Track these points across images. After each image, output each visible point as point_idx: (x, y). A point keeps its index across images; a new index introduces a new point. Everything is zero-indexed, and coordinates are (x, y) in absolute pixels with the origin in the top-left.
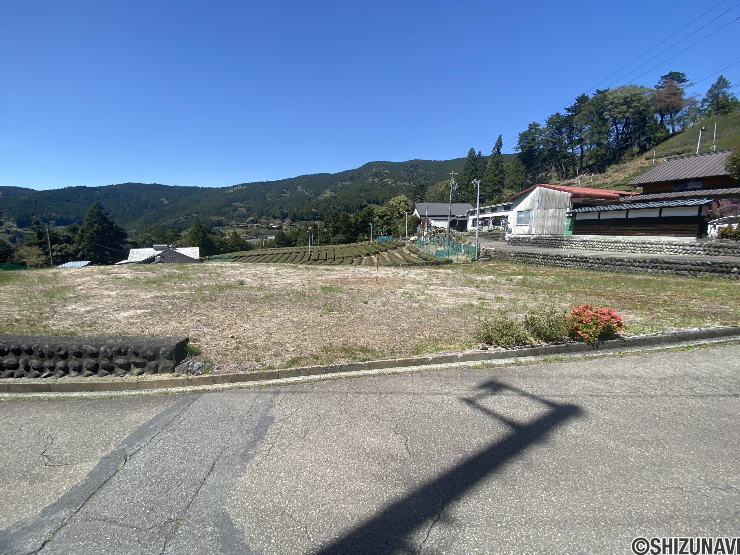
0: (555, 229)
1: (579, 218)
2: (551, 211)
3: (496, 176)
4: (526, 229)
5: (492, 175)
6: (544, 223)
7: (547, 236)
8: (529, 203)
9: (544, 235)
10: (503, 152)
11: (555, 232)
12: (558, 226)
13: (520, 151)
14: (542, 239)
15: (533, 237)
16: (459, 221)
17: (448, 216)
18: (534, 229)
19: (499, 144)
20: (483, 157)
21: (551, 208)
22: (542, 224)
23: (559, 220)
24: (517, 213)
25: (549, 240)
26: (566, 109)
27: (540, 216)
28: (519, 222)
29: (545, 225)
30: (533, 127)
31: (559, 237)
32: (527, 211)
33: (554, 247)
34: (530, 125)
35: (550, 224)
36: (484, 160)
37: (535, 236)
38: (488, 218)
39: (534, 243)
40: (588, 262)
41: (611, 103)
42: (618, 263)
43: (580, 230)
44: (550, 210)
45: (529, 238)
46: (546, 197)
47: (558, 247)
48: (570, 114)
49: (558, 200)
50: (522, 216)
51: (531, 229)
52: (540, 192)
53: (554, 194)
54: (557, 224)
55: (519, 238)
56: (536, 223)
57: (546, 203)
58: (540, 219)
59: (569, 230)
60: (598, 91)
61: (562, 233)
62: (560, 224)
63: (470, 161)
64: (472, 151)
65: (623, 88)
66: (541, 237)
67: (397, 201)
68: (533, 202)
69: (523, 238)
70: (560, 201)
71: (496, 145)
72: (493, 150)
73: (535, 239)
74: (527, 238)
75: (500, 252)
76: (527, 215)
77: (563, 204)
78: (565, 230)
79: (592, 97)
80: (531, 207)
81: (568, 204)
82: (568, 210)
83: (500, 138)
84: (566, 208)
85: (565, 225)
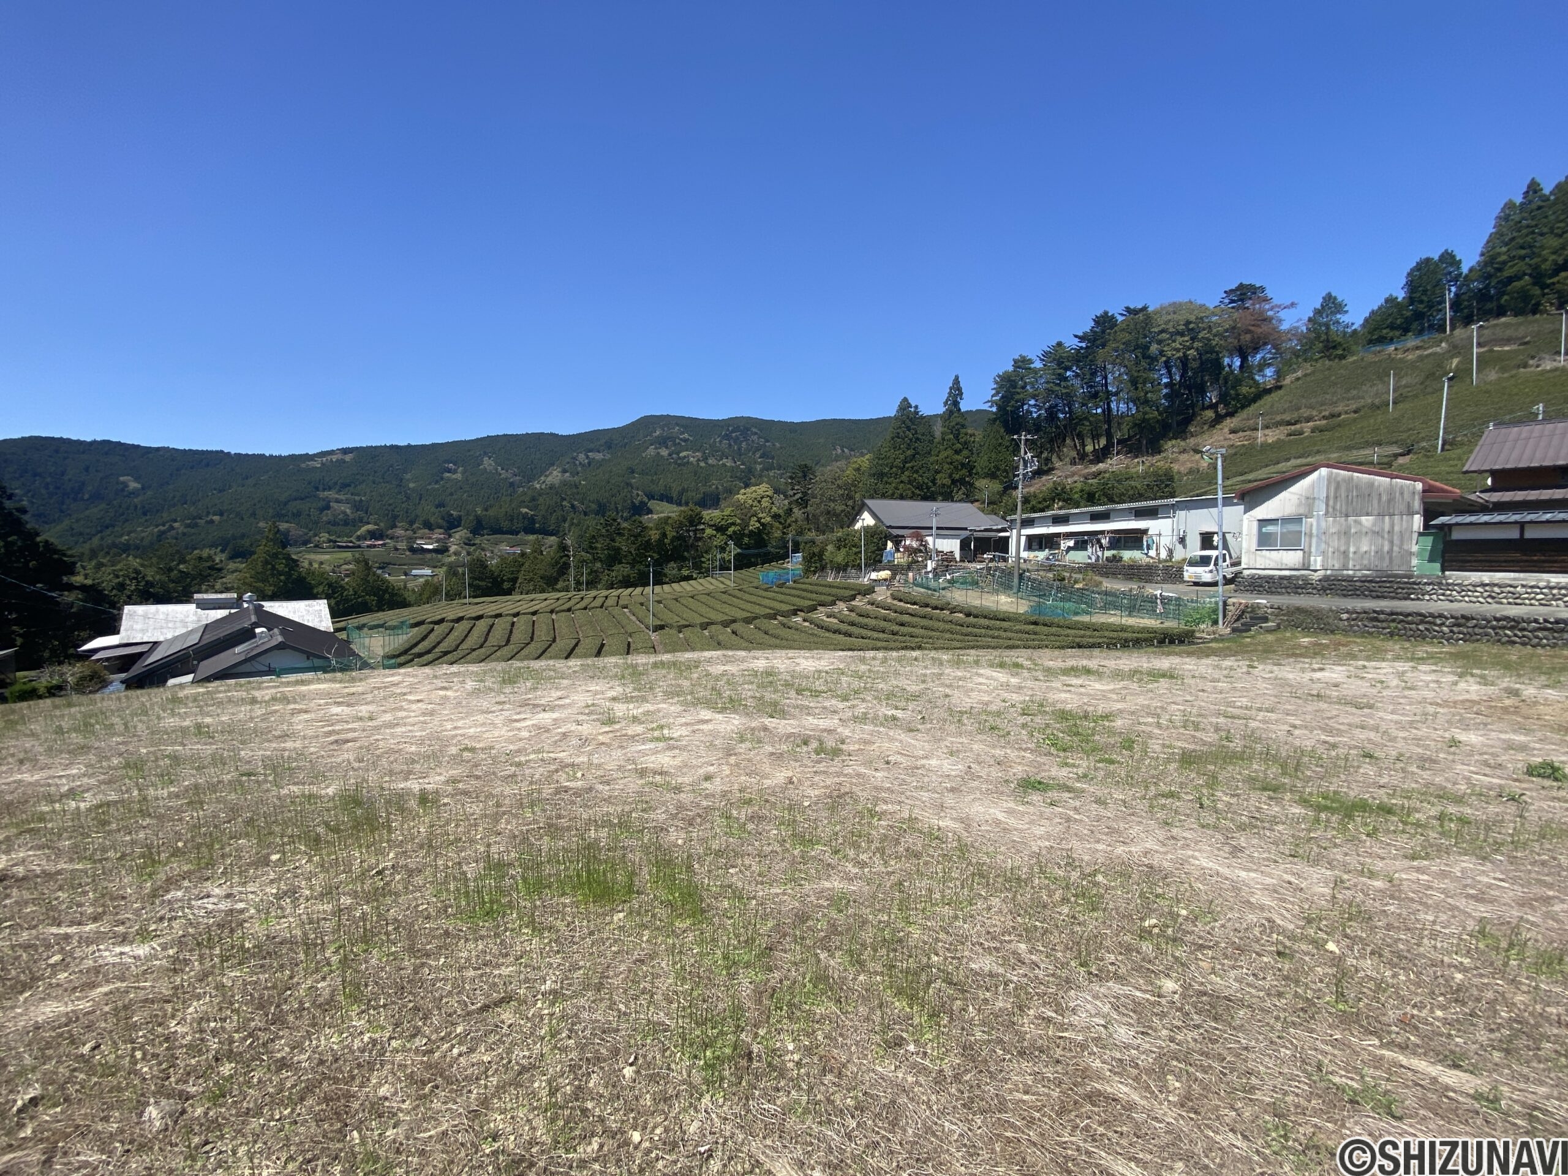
0: (1382, 558)
1: (1459, 534)
2: (1367, 521)
3: (957, 452)
4: (1293, 557)
5: (949, 452)
6: (1348, 544)
7: (1359, 574)
8: (1295, 500)
9: (1351, 572)
10: (964, 406)
11: (1385, 565)
12: (1390, 552)
13: (994, 409)
14: (1349, 579)
15: (1316, 576)
16: (977, 539)
17: (931, 528)
18: (1319, 559)
19: (956, 393)
20: (922, 417)
21: (1368, 515)
22: (1342, 549)
23: (1392, 542)
24: (1255, 525)
25: (1370, 581)
26: (1076, 336)
27: (1333, 530)
28: (1265, 541)
29: (1352, 549)
30: (1022, 363)
31: (1396, 576)
32: (1297, 520)
33: (1393, 598)
34: (1015, 361)
35: (1365, 548)
36: (929, 420)
37: (1321, 573)
38: (1102, 532)
39: (1324, 589)
41: (1163, 331)
44: (1363, 519)
45: (1305, 579)
46: (1348, 490)
47: (1407, 598)
48: (1084, 345)
49: (1384, 498)
50: (1270, 529)
51: (1307, 554)
52: (1330, 478)
53: (1371, 485)
54: (1386, 548)
55: (1271, 577)
56: (1323, 546)
57: (1349, 503)
58: (1336, 537)
59: (1431, 560)
60: (1128, 309)
61: (1404, 568)
62: (1396, 549)
63: (904, 422)
64: (905, 404)
65: (1176, 308)
66: (1343, 576)
67: (754, 495)
68: (1309, 500)
69: (1282, 578)
70: (1391, 500)
71: (950, 394)
72: (946, 403)
73: (1326, 578)
74: (1298, 578)
75: (1299, 610)
76: (1292, 527)
77: (1401, 506)
78: (1415, 561)
79: (1120, 319)
80: (1302, 511)
81: (1417, 504)
82: (1418, 521)
83: (956, 381)
84: (1411, 514)
85: (1415, 548)
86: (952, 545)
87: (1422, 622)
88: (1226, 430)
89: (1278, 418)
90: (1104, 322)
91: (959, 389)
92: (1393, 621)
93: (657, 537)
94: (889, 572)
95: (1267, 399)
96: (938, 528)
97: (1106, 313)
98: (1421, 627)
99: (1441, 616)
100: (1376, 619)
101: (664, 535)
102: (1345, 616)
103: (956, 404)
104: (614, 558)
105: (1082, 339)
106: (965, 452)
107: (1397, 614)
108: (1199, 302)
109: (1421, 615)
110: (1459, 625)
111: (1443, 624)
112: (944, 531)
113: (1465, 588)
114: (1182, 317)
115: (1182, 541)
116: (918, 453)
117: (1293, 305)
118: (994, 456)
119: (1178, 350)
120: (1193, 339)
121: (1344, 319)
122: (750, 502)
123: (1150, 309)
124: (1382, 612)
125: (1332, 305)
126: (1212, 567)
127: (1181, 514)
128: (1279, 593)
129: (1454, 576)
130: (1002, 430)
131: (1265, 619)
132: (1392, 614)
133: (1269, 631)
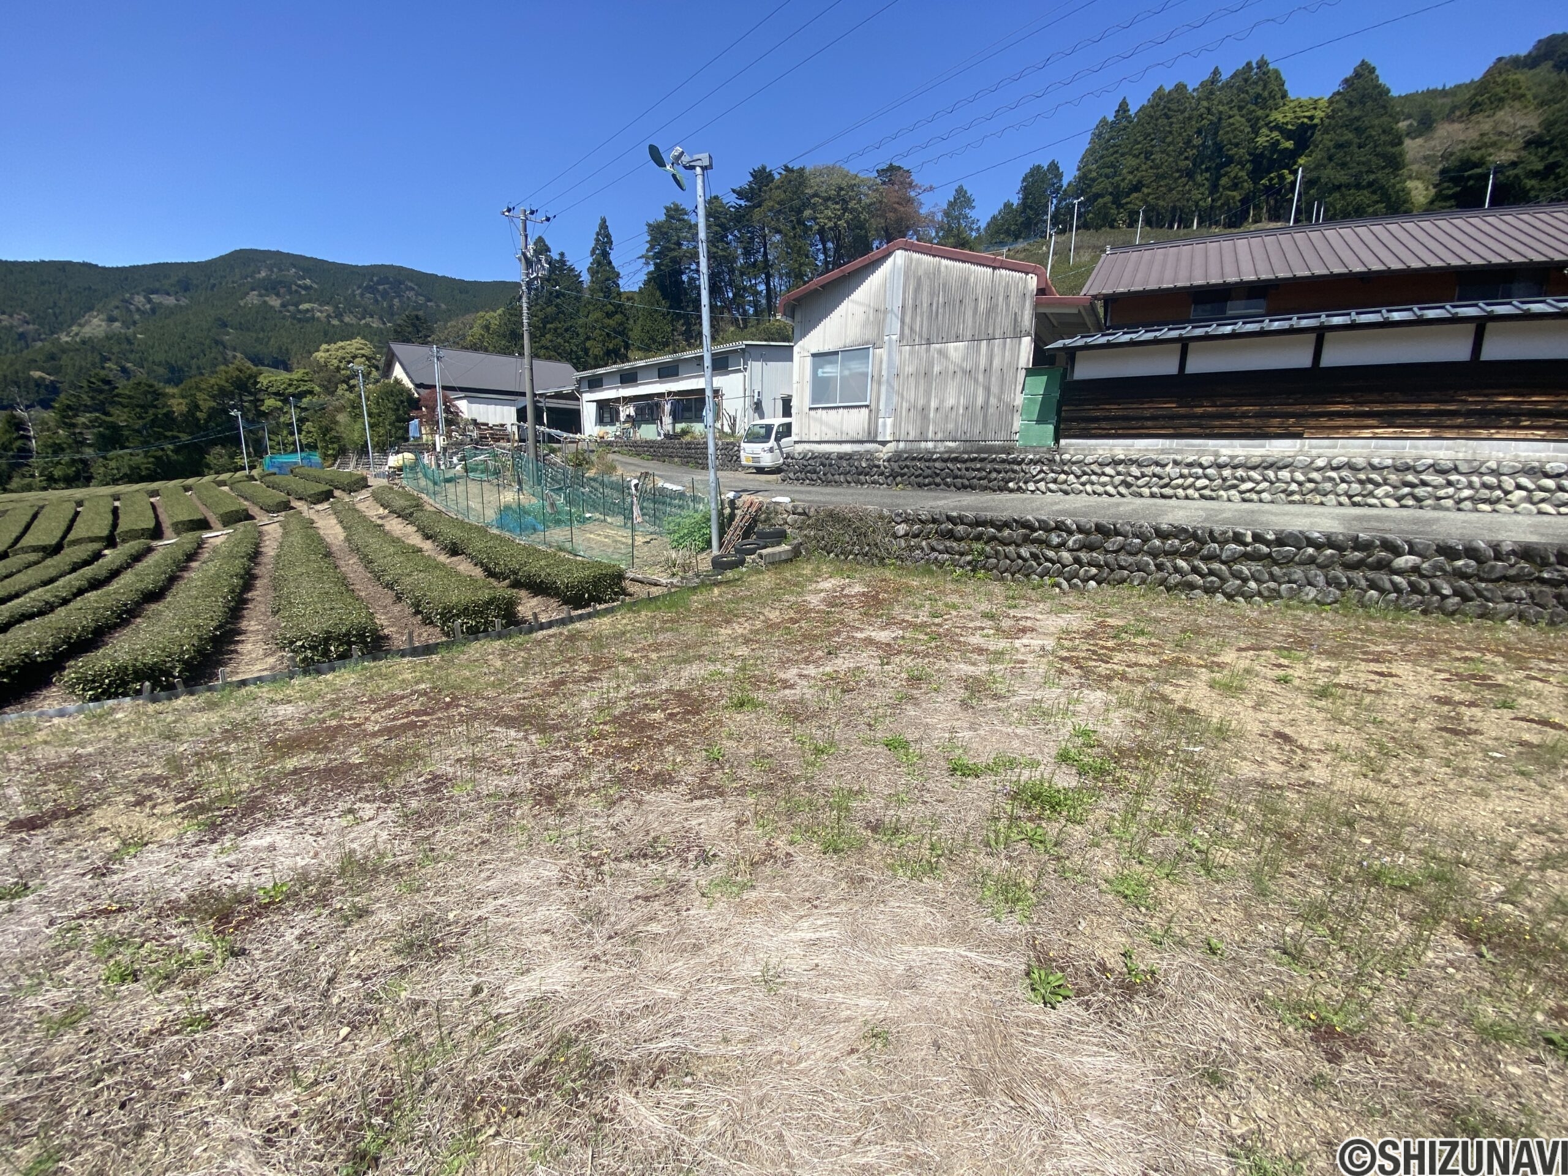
0: (972, 419)
1: (1085, 370)
2: (956, 350)
3: (609, 315)
4: (854, 422)
5: (599, 314)
6: (928, 394)
7: (941, 447)
8: (860, 316)
9: (930, 445)
11: (976, 431)
12: (985, 407)
14: (927, 458)
15: (885, 452)
16: (551, 410)
18: (889, 421)
19: (604, 239)
20: (569, 270)
21: (957, 339)
22: (921, 402)
23: (987, 390)
24: (809, 360)
25: (956, 460)
26: (734, 191)
27: (910, 369)
28: (822, 392)
29: (933, 404)
30: (675, 213)
31: (990, 450)
32: (859, 352)
33: (985, 488)
34: (668, 209)
35: (951, 401)
37: (891, 447)
39: (894, 475)
41: (816, 195)
43: (1096, 419)
44: (952, 346)
45: (870, 457)
46: (933, 294)
47: (1002, 490)
48: (742, 203)
49: (982, 306)
50: (829, 370)
51: (874, 414)
52: (909, 271)
53: (965, 282)
54: (980, 401)
55: (827, 456)
56: (895, 399)
57: (933, 316)
58: (912, 381)
59: (1039, 421)
60: (786, 168)
61: (1003, 435)
62: (993, 401)
64: (543, 245)
65: (829, 171)
66: (919, 451)
67: (340, 353)
68: (879, 314)
69: (841, 457)
70: (991, 310)
71: (597, 240)
72: (593, 252)
73: (897, 457)
74: (861, 456)
75: (834, 517)
76: (856, 366)
77: (1004, 322)
78: (1018, 424)
79: (777, 177)
80: (870, 334)
81: (1027, 320)
82: (1027, 346)
83: (604, 225)
84: (1018, 336)
85: (1019, 400)
86: (505, 416)
87: (1026, 540)
90: (762, 177)
91: (608, 236)
92: (978, 538)
93: (184, 409)
97: (764, 168)
98: (1024, 552)
99: (1060, 527)
100: (950, 535)
101: (197, 407)
102: (901, 529)
103: (605, 254)
104: (112, 439)
105: (740, 194)
106: (618, 317)
107: (984, 523)
108: (852, 171)
110: (1091, 548)
111: (1062, 545)
112: (475, 393)
113: (1086, 470)
114: (836, 180)
116: (563, 312)
118: (649, 323)
119: (830, 219)
120: (845, 210)
121: (972, 214)
122: (335, 362)
123: (807, 170)
124: (961, 520)
125: (962, 200)
128: (838, 484)
129: (1075, 447)
130: (658, 293)
131: (780, 536)
132: (978, 523)
133: (775, 563)
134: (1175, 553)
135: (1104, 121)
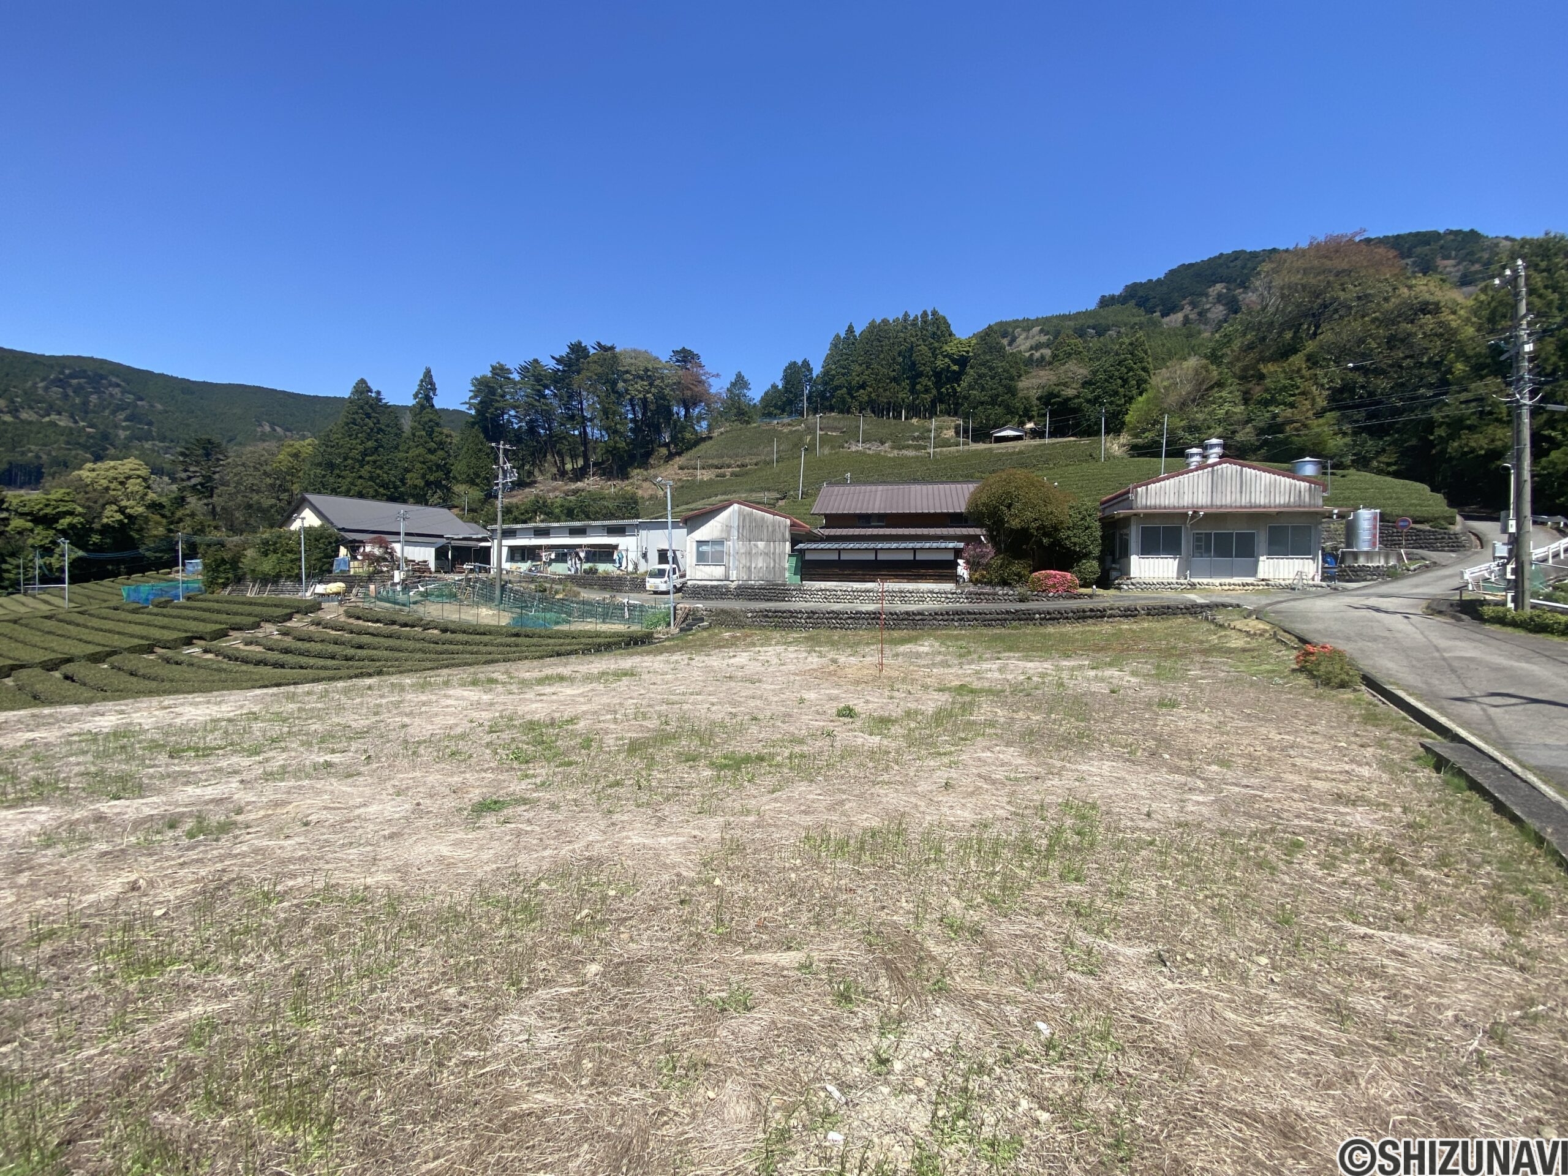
0: (769, 572)
1: (809, 557)
2: (761, 545)
3: (431, 451)
4: (718, 571)
5: (421, 450)
6: (751, 561)
7: (757, 583)
8: (719, 527)
9: (753, 582)
10: (439, 403)
11: (771, 577)
12: (774, 567)
13: (473, 412)
14: (752, 588)
15: (733, 585)
16: (455, 548)
17: (398, 534)
18: (735, 572)
19: (428, 386)
20: (386, 406)
21: (761, 540)
22: (748, 565)
23: (775, 561)
24: (695, 544)
25: (764, 589)
26: (553, 358)
27: (742, 551)
28: (701, 558)
29: (753, 566)
30: (500, 371)
31: (777, 585)
32: (720, 542)
34: (494, 368)
35: (760, 565)
36: (395, 412)
37: (736, 583)
38: (580, 546)
39: (738, 595)
40: (879, 618)
41: (627, 372)
42: (917, 618)
43: (815, 574)
44: (759, 543)
45: (726, 587)
46: (750, 522)
47: (784, 600)
48: (561, 368)
49: (770, 529)
50: (704, 548)
51: (727, 569)
52: (740, 512)
53: (763, 518)
54: (772, 565)
55: (706, 586)
56: (737, 562)
57: (751, 531)
58: (744, 556)
59: (795, 574)
60: (599, 344)
61: (781, 579)
62: (777, 565)
63: (362, 408)
64: (362, 388)
65: (636, 354)
66: (748, 585)
67: (110, 473)
68: (728, 528)
69: (712, 587)
70: (774, 531)
71: (421, 386)
72: (416, 396)
73: (739, 587)
74: (722, 587)
75: (723, 611)
76: (718, 548)
77: (779, 536)
78: (787, 575)
79: (592, 351)
80: (724, 535)
81: (787, 535)
82: (788, 545)
83: (428, 374)
84: (785, 541)
85: (787, 565)
86: (426, 554)
87: (791, 617)
88: (676, 466)
89: (710, 462)
90: (577, 349)
91: (432, 384)
92: (776, 616)
94: (342, 585)
95: (703, 446)
96: (407, 534)
97: (580, 343)
98: (790, 620)
99: (801, 612)
100: (767, 616)
102: (750, 615)
103: (428, 399)
105: (559, 361)
106: (440, 453)
107: (778, 611)
108: (654, 354)
109: (790, 612)
110: (809, 618)
111: (801, 617)
112: (415, 537)
113: (812, 593)
114: (642, 364)
115: (645, 556)
116: (382, 446)
117: (718, 375)
118: (474, 461)
119: (640, 392)
120: (651, 385)
121: (749, 393)
122: (102, 483)
123: (617, 350)
124: (770, 611)
125: (740, 382)
126: (666, 578)
127: (643, 533)
128: (712, 599)
129: (808, 584)
130: (482, 436)
131: (702, 620)
132: (775, 612)
133: (705, 629)
134: (831, 618)
135: (838, 336)
